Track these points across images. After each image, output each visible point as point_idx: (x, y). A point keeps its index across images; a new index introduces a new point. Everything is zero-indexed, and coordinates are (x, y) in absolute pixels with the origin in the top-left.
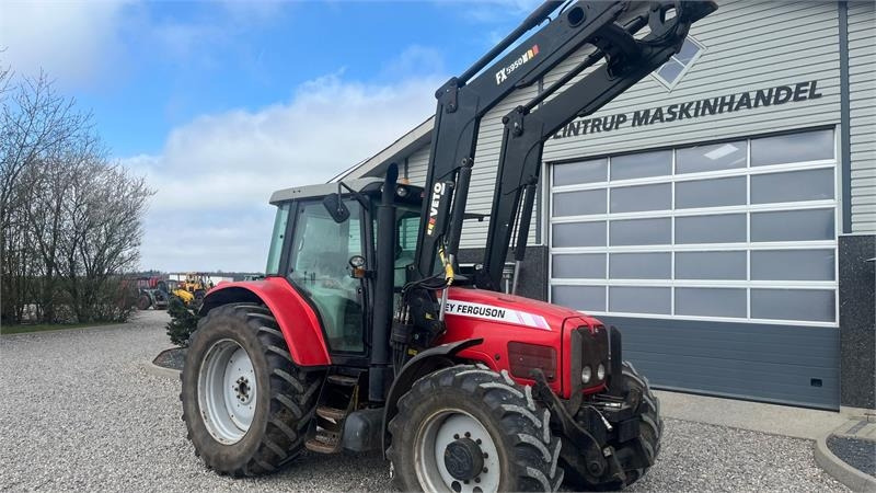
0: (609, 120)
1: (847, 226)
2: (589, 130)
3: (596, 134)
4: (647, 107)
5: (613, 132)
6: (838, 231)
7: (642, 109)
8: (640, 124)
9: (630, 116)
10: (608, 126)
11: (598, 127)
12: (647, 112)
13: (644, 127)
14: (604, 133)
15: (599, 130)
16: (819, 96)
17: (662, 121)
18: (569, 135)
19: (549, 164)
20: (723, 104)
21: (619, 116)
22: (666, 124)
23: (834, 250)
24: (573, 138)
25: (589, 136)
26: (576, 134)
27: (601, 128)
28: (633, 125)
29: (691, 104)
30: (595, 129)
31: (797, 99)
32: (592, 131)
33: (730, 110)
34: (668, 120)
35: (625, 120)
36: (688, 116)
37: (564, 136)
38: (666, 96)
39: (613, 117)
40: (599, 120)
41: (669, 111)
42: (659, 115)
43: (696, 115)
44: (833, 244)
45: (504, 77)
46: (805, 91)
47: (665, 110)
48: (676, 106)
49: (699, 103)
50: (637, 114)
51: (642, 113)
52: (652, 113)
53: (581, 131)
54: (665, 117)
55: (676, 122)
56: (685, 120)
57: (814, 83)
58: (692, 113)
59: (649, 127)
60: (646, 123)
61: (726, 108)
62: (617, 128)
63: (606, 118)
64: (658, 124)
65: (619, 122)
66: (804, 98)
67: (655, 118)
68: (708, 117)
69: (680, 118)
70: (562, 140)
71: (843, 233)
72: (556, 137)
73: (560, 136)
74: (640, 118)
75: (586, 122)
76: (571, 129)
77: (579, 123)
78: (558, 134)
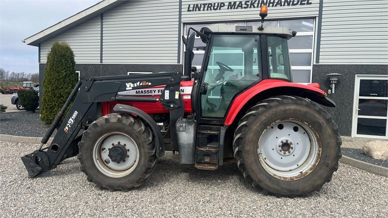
0: (216, 5)
1: (317, 61)
2: (206, 8)
3: (209, 11)
5: (218, 11)
6: (313, 62)
8: (231, 8)
9: (227, 4)
10: (216, 8)
11: (210, 7)
13: (233, 10)
14: (213, 11)
15: (211, 10)
16: (311, 3)
17: (242, 8)
18: (196, 10)
19: (184, 24)
20: (270, 3)
21: (221, 3)
22: (243, 10)
23: (310, 70)
24: (198, 12)
25: (205, 12)
26: (199, 10)
27: (212, 8)
28: (228, 8)
30: (209, 9)
32: (207, 10)
33: (273, 6)
34: (245, 8)
35: (224, 6)
36: (254, 7)
37: (193, 10)
40: (211, 4)
41: (246, 4)
42: (240, 5)
44: (310, 68)
47: (243, 3)
50: (230, 3)
51: (232, 3)
52: (237, 3)
53: (202, 9)
54: (243, 6)
55: (248, 9)
56: (252, 9)
58: (256, 5)
59: (235, 10)
60: (234, 8)
62: (220, 9)
64: (239, 9)
65: (221, 6)
66: (304, 4)
67: (238, 6)
69: (250, 7)
70: (192, 12)
71: (315, 64)
72: (189, 10)
73: (191, 11)
74: (231, 6)
75: (204, 5)
76: (197, 7)
77: (201, 5)
78: (190, 9)
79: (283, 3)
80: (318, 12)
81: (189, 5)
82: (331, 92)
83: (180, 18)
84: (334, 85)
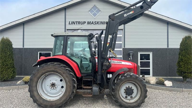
0: (82, 22)
1: (124, 47)
2: (77, 24)
3: (79, 25)
4: (90, 21)
5: (83, 25)
6: (123, 47)
7: (89, 21)
8: (89, 24)
9: (87, 22)
10: (82, 23)
11: (79, 23)
12: (90, 22)
13: (89, 25)
14: (81, 25)
15: (80, 24)
17: (93, 24)
18: (73, 24)
19: (67, 30)
20: (105, 23)
21: (84, 22)
22: (94, 25)
23: (122, 50)
24: (73, 25)
25: (77, 25)
26: (74, 24)
27: (80, 23)
28: (87, 24)
29: (99, 22)
30: (79, 24)
32: (78, 24)
35: (86, 23)
36: (98, 24)
37: (71, 24)
38: (94, 19)
39: (83, 22)
40: (80, 22)
41: (95, 23)
42: (93, 23)
43: (100, 24)
44: (121, 49)
45: (126, 16)
47: (94, 22)
48: (96, 22)
49: (100, 22)
50: (88, 22)
51: (89, 22)
52: (91, 22)
53: (76, 24)
54: (94, 23)
55: (96, 25)
56: (98, 25)
58: (99, 23)
59: (91, 25)
60: (90, 24)
61: (105, 24)
62: (84, 24)
63: (81, 22)
64: (92, 25)
65: (84, 23)
67: (92, 23)
68: (102, 25)
69: (97, 24)
70: (71, 25)
71: (123, 48)
72: (69, 24)
73: (70, 24)
74: (89, 23)
75: (77, 22)
76: (73, 23)
77: (75, 22)
78: (70, 23)
80: (123, 28)
81: (70, 22)
82: (130, 59)
83: (65, 27)
84: (131, 56)
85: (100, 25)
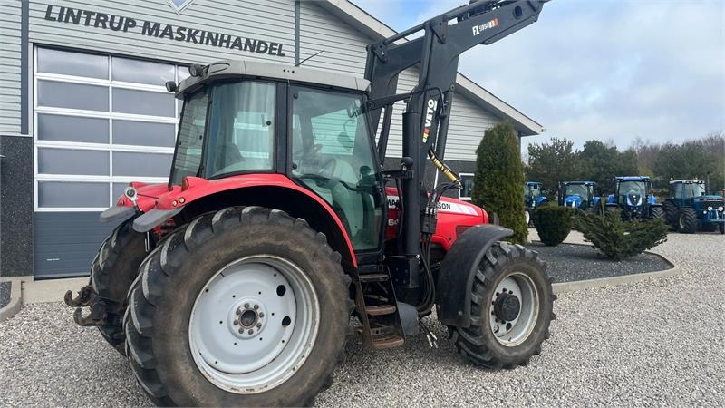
0: (117, 20)
2: (92, 22)
3: (100, 30)
4: (158, 20)
5: (120, 33)
7: (153, 20)
8: (150, 34)
9: (140, 24)
10: (116, 25)
11: (103, 22)
12: (157, 25)
13: (152, 38)
14: (109, 31)
15: (104, 27)
16: (283, 55)
17: (172, 38)
18: (67, 21)
19: (34, 44)
20: (222, 40)
21: (128, 20)
22: (174, 42)
24: (71, 25)
25: (91, 28)
26: (76, 22)
27: (107, 24)
28: (143, 33)
29: (197, 31)
30: (100, 24)
31: (270, 53)
32: (96, 26)
33: (227, 46)
34: (177, 39)
35: (134, 25)
36: (195, 41)
37: (60, 20)
38: (174, 16)
39: (122, 19)
40: (105, 16)
41: (178, 32)
42: (168, 32)
43: (201, 42)
45: (478, 33)
46: (275, 49)
47: (175, 29)
48: (184, 29)
49: (204, 32)
50: (147, 23)
51: (152, 25)
52: (163, 27)
53: (83, 21)
54: (175, 35)
55: (184, 43)
56: (191, 44)
57: (281, 45)
58: (198, 39)
59: (158, 39)
60: (156, 35)
61: (224, 44)
62: (125, 30)
63: (113, 17)
64: (166, 39)
65: (127, 26)
66: (275, 54)
67: (165, 33)
68: (210, 47)
69: (188, 41)
70: (56, 23)
72: (48, 18)
73: (54, 19)
74: (150, 29)
75: (89, 14)
76: (69, 15)
77: (80, 12)
78: (52, 15)
79: (243, 46)
81: (50, 7)
83: (25, 30)
85: (203, 46)
